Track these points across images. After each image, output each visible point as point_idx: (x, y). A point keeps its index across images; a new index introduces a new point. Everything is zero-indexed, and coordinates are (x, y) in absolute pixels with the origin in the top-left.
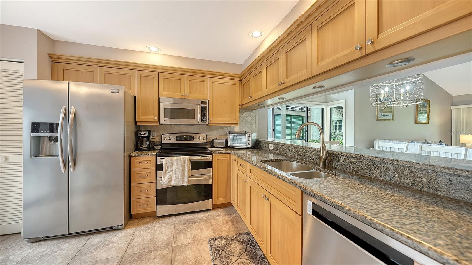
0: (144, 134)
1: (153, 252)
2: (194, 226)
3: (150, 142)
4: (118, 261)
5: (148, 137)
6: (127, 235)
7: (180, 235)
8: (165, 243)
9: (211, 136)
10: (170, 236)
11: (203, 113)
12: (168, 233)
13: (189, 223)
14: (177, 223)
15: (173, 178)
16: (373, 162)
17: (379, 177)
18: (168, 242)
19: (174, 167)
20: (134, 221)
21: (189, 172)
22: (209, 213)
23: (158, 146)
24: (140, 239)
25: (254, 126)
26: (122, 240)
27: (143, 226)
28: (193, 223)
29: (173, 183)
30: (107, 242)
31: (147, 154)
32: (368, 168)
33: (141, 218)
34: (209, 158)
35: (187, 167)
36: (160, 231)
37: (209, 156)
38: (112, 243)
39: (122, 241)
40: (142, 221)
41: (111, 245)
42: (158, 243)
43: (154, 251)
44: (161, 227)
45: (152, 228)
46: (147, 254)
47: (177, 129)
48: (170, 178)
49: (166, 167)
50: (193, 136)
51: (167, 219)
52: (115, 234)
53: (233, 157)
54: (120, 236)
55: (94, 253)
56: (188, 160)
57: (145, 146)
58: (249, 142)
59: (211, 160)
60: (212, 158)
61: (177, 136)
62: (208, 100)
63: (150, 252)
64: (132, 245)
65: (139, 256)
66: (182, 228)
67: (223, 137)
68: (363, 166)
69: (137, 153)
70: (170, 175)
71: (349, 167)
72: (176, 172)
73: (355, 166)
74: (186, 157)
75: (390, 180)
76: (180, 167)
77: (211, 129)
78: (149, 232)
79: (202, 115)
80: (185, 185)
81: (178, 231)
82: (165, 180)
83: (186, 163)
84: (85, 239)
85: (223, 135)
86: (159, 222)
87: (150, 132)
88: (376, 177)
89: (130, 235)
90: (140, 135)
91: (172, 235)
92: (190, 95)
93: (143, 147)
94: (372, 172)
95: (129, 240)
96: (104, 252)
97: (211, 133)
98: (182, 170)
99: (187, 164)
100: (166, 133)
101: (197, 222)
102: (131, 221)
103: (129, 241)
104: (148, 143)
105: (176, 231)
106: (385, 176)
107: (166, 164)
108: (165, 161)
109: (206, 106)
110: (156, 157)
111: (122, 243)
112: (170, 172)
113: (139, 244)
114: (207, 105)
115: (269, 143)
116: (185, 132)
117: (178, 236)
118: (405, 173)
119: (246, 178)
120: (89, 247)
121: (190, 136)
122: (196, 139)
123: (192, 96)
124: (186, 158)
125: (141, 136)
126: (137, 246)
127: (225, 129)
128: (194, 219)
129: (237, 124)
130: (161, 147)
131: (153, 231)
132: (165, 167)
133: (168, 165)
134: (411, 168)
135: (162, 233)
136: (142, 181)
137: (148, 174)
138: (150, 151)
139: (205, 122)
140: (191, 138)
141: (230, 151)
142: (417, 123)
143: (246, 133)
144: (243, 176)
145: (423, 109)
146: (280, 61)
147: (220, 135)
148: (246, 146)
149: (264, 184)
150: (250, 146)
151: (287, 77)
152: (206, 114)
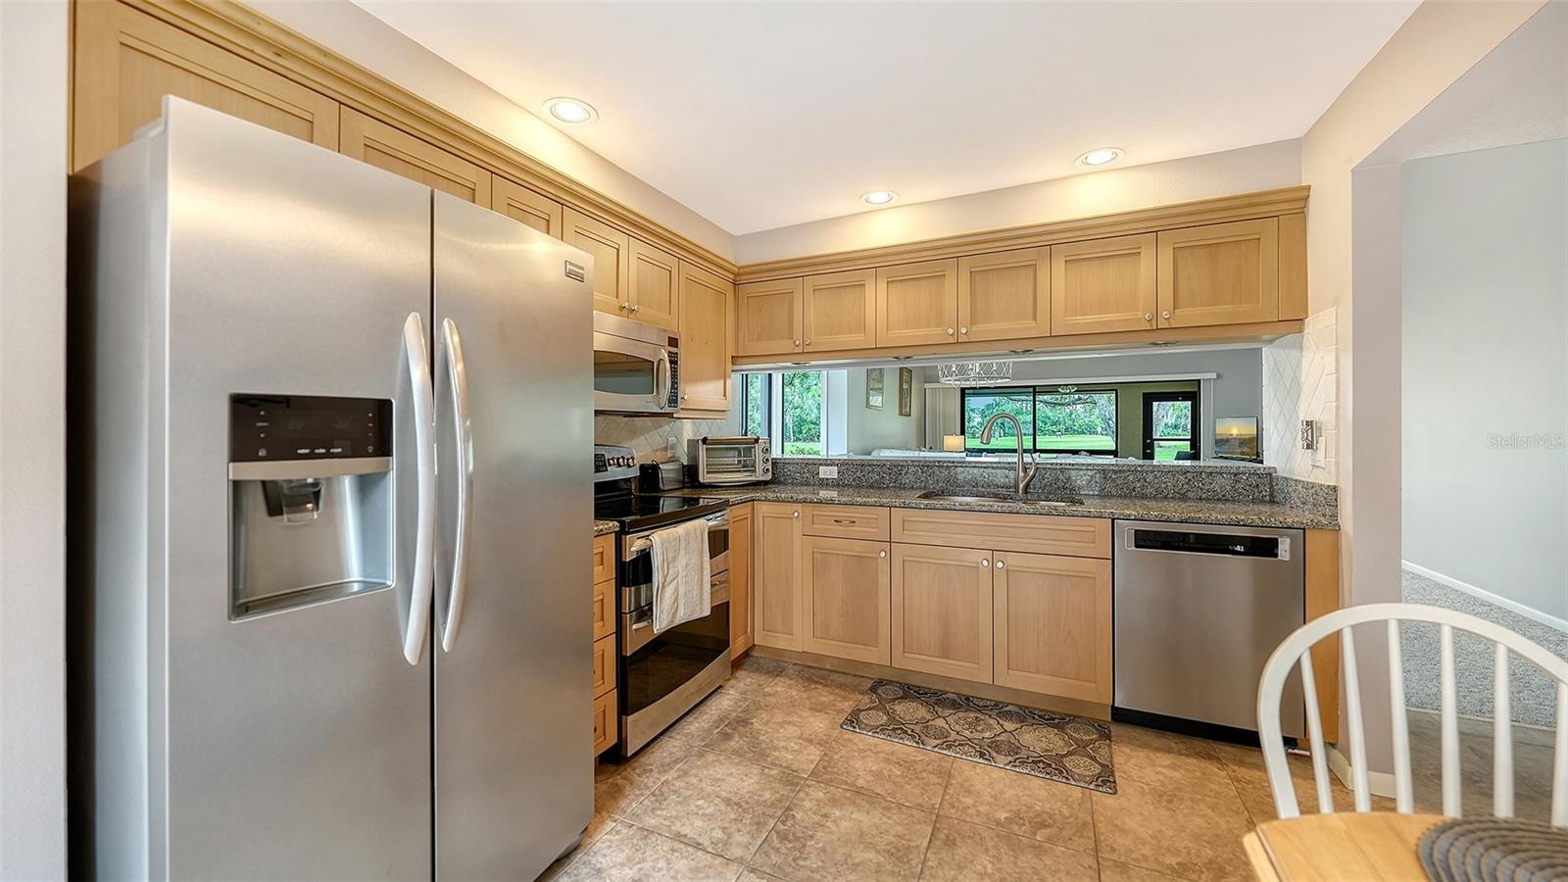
2: (758, 727)
6: (636, 846)
10: (755, 770)
12: (734, 770)
13: (733, 729)
14: (707, 745)
15: (679, 601)
19: (682, 562)
26: (649, 860)
28: (741, 724)
29: (681, 618)
35: (708, 553)
39: (658, 859)
42: (760, 796)
44: (684, 773)
45: (664, 790)
48: (676, 599)
49: (665, 566)
50: (604, 456)
54: (619, 860)
56: (707, 530)
58: (765, 465)
59: (728, 526)
66: (743, 744)
72: (686, 576)
76: (694, 558)
78: (679, 800)
80: (705, 614)
82: (665, 611)
83: (706, 540)
89: (645, 839)
91: (755, 767)
92: (640, 308)
97: (634, 443)
98: (698, 568)
105: (745, 757)
107: (665, 554)
108: (661, 543)
109: (677, 353)
110: (620, 535)
111: (668, 860)
112: (674, 579)
114: (679, 351)
115: (820, 465)
117: (769, 760)
123: (642, 313)
127: (664, 428)
131: (688, 792)
132: (663, 563)
133: (670, 556)
135: (720, 780)
142: (901, 414)
143: (757, 441)
144: (858, 547)
145: (905, 386)
146: (950, 284)
147: (655, 448)
148: (759, 476)
149: (977, 541)
150: (769, 476)
151: (973, 321)
152: (677, 380)
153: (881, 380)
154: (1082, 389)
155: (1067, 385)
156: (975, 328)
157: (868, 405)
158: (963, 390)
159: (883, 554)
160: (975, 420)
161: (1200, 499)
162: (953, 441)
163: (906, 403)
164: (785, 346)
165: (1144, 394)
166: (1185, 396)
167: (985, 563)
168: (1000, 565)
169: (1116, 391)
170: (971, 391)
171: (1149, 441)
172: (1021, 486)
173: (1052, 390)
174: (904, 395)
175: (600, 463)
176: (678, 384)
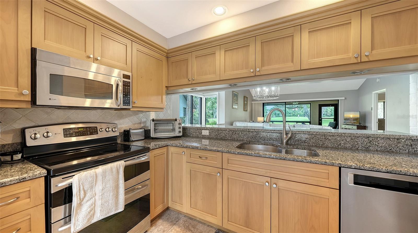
9: (122, 126)
11: (125, 92)
15: (96, 209)
16: (325, 136)
17: (330, 145)
19: (99, 188)
23: (14, 153)
25: (169, 111)
29: (98, 216)
32: (321, 140)
35: (123, 180)
37: (147, 154)
47: (61, 116)
48: (91, 211)
49: (82, 193)
50: (96, 127)
56: (123, 167)
58: (179, 130)
61: (63, 129)
62: (132, 74)
67: (139, 126)
68: (316, 140)
70: (92, 205)
71: (305, 142)
72: (102, 194)
73: (310, 140)
74: (118, 162)
75: (338, 146)
79: (123, 95)
80: (120, 211)
83: (121, 172)
88: (327, 146)
92: (103, 59)
94: (324, 143)
106: (334, 144)
107: (82, 187)
108: (79, 179)
109: (129, 82)
110: (47, 178)
112: (91, 198)
114: (131, 81)
115: (203, 129)
118: (347, 140)
121: (90, 127)
122: (102, 131)
124: (120, 166)
127: (139, 115)
129: (163, 109)
132: (80, 192)
133: (86, 186)
134: (351, 137)
139: (128, 106)
140: (95, 131)
142: (244, 110)
143: (176, 120)
144: (208, 170)
145: (245, 102)
146: (252, 48)
147: (134, 123)
148: (177, 134)
149: (263, 172)
150: (181, 134)
151: (263, 65)
152: (130, 94)
153: (237, 100)
154: (300, 103)
155: (295, 102)
156: (263, 68)
157: (233, 108)
158: (263, 103)
159: (219, 174)
160: (267, 113)
161: (377, 151)
162: (260, 119)
163: (246, 107)
164: (185, 81)
165: (319, 104)
166: (332, 105)
167: (267, 184)
168: (275, 186)
169: (310, 104)
170: (266, 104)
171: (320, 119)
172: (285, 141)
173: (291, 103)
174: (245, 105)
175: (93, 131)
176: (130, 95)
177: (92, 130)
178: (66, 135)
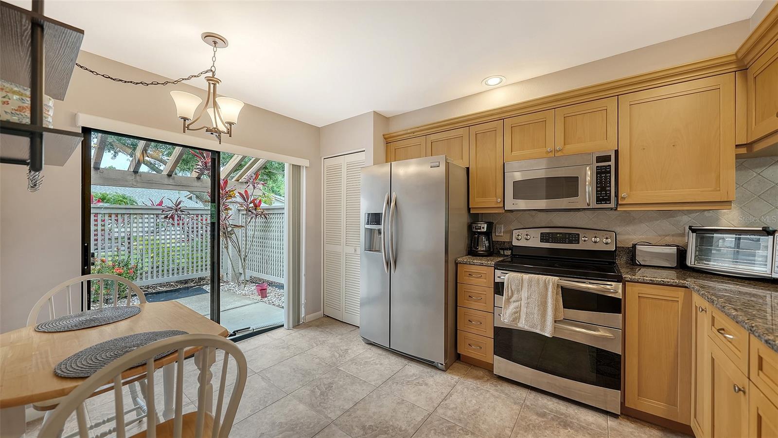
0: (480, 229)
1: (470, 434)
2: (563, 432)
3: (491, 242)
4: (423, 417)
5: (488, 234)
6: (445, 384)
7: (525, 434)
8: (495, 432)
9: (630, 237)
10: (507, 424)
11: (601, 183)
12: (506, 415)
13: (553, 419)
14: (528, 406)
15: (521, 315)
18: (500, 434)
19: (524, 294)
20: (461, 365)
21: (556, 310)
22: (611, 423)
23: (507, 249)
24: (459, 400)
26: (438, 387)
27: (470, 380)
28: (562, 423)
29: (523, 325)
30: (420, 381)
31: (480, 262)
33: (472, 365)
34: (613, 289)
35: (552, 299)
36: (493, 405)
37: (612, 283)
38: (426, 384)
39: (437, 389)
40: (472, 370)
41: (423, 387)
42: (483, 423)
43: (473, 434)
44: (497, 398)
45: (482, 391)
46: (460, 433)
47: (543, 219)
48: (516, 313)
49: (510, 291)
50: (578, 235)
51: (511, 388)
52: (433, 374)
53: (697, 300)
54: (437, 381)
55: (405, 388)
56: (553, 284)
57: (481, 248)
59: (619, 295)
60: (620, 291)
61: (541, 233)
62: (617, 152)
63: (465, 431)
64: (446, 402)
65: (449, 428)
66: (535, 422)
67: (669, 240)
69: (466, 259)
70: (517, 308)
72: (528, 303)
74: (549, 276)
76: (535, 297)
77: (629, 219)
78: (475, 395)
79: (597, 187)
80: (546, 335)
81: (524, 423)
82: (507, 314)
83: (550, 290)
84: (403, 363)
85: (673, 235)
86: (496, 386)
87: (490, 225)
89: (449, 386)
90: (474, 230)
91: (512, 425)
92: (568, 147)
93: (478, 249)
95: (446, 392)
96: (414, 392)
97: (629, 228)
98: (539, 303)
99: (553, 292)
100: (522, 227)
101: (572, 428)
102: (457, 364)
103: (445, 395)
104: (487, 244)
105: (521, 421)
107: (509, 285)
108: (508, 277)
109: (610, 166)
110: (495, 269)
111: (437, 392)
112: (517, 301)
113: (456, 408)
114: (612, 163)
116: (560, 225)
117: (521, 432)
119: (743, 382)
120: (403, 376)
121: (570, 234)
122: (585, 241)
123: (571, 148)
124: (549, 281)
125: (477, 230)
126: (452, 409)
128: (566, 416)
129: (727, 203)
130: (512, 253)
131: (481, 397)
132: (508, 289)
133: (514, 287)
135: (494, 410)
136: (474, 305)
137: (483, 296)
138: (489, 258)
139: (607, 203)
140: (575, 239)
141: (689, 282)
144: (731, 369)
147: (662, 233)
148: (772, 272)
152: (610, 185)
175: (574, 239)
176: (610, 187)
177: (572, 237)
178: (542, 240)
